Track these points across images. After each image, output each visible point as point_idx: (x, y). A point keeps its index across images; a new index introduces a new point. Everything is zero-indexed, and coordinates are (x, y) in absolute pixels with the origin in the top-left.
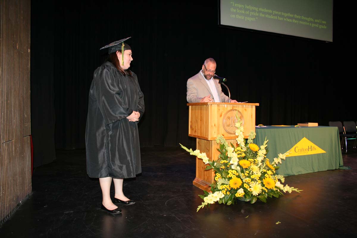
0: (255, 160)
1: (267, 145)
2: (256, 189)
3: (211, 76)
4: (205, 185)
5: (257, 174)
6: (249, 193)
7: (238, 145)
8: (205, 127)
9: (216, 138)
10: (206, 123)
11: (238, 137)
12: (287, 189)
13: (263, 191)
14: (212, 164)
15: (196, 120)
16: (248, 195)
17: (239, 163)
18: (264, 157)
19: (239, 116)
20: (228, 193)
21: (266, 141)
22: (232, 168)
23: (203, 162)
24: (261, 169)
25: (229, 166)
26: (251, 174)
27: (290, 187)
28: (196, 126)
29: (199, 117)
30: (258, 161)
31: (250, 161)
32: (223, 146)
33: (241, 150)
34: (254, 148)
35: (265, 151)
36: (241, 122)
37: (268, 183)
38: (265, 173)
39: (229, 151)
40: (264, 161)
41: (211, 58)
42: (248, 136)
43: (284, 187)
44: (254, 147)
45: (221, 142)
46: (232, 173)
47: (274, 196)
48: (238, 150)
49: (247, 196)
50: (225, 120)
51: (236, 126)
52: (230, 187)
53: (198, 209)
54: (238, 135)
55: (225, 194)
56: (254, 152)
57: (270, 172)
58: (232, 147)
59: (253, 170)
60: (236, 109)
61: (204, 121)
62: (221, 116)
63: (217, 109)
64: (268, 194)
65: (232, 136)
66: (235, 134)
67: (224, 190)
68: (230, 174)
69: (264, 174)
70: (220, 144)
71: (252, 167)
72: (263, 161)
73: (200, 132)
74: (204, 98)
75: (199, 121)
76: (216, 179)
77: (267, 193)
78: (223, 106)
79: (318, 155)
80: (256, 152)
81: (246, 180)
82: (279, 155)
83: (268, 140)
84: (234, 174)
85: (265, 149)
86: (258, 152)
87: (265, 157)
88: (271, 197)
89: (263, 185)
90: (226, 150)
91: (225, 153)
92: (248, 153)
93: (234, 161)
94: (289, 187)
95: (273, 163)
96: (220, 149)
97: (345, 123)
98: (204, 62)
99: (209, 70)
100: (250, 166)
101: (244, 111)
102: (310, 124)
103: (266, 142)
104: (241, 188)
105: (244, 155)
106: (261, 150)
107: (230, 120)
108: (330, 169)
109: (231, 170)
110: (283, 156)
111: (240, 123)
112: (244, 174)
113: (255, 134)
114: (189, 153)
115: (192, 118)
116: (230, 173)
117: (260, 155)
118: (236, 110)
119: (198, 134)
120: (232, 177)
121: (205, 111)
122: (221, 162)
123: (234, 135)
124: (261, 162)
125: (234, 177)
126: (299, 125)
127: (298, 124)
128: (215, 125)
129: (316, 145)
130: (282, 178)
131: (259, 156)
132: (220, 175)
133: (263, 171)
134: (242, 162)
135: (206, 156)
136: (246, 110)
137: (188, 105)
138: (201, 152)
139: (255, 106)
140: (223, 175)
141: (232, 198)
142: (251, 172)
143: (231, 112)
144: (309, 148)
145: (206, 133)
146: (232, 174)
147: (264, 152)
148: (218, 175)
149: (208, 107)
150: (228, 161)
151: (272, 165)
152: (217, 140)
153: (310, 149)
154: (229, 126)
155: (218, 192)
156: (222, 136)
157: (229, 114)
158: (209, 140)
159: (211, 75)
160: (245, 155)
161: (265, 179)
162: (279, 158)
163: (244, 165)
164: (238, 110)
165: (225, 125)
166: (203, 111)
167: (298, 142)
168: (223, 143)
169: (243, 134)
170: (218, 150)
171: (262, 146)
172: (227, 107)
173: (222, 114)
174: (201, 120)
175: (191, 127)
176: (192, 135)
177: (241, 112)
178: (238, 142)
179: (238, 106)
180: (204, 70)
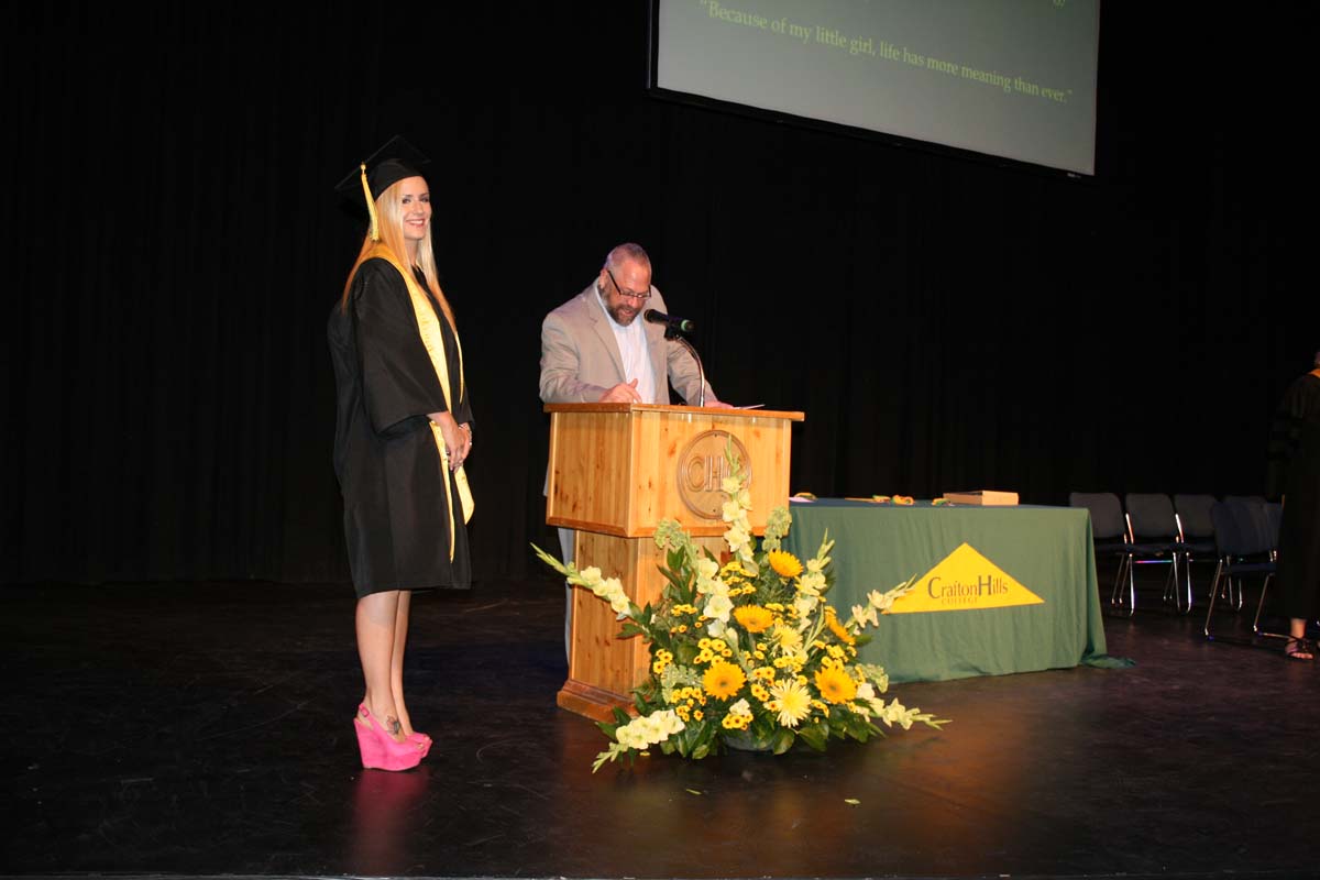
0: (789, 606)
1: (828, 559)
2: (791, 705)
4: (605, 701)
5: (794, 655)
6: (767, 716)
7: (728, 556)
8: (614, 489)
9: (656, 529)
10: (619, 476)
11: (729, 529)
12: (897, 713)
13: (816, 713)
14: (644, 617)
15: (580, 465)
16: (766, 725)
17: (735, 614)
18: (817, 600)
19: (734, 452)
20: (698, 715)
21: (827, 543)
22: (710, 633)
23: (613, 611)
24: (809, 640)
25: (701, 624)
26: (774, 654)
27: (907, 709)
28: (576, 489)
29: (592, 455)
30: (798, 612)
31: (773, 611)
32: (678, 559)
33: (742, 571)
34: (785, 568)
35: (823, 579)
36: (743, 475)
37: (833, 688)
38: (822, 652)
39: (701, 574)
40: (818, 613)
41: (632, 245)
42: (765, 528)
43: (884, 707)
44: (786, 563)
45: (674, 543)
46: (711, 648)
47: (853, 734)
48: (731, 573)
49: (760, 730)
50: (684, 470)
51: (724, 488)
52: (704, 693)
53: (597, 764)
54: (732, 522)
55: (687, 719)
56: (783, 581)
57: (837, 651)
58: (711, 561)
59: (779, 641)
60: (727, 428)
61: (611, 469)
62: (672, 452)
63: (661, 426)
64: (830, 726)
65: (708, 523)
66: (719, 517)
67: (686, 704)
68: (702, 653)
69: (816, 657)
70: (670, 549)
71: (776, 632)
72: (813, 615)
73: (595, 509)
75: (592, 466)
76: (656, 670)
77: (829, 721)
78: (680, 419)
79: (1015, 611)
80: (792, 581)
81: (758, 674)
82: (869, 595)
83: (832, 542)
84: (718, 653)
85: (823, 573)
86: (798, 583)
87: (824, 600)
88: (843, 737)
89: (815, 693)
90: (686, 570)
91: (685, 582)
92: (763, 583)
93: (717, 610)
94: (904, 708)
95: (849, 624)
96: (667, 568)
97: (1131, 499)
99: (627, 290)
100: (770, 625)
101: (753, 438)
102: (990, 498)
103: (825, 548)
104: (743, 700)
105: (749, 588)
106: (810, 577)
107: (702, 467)
108: (1060, 666)
109: (707, 640)
110: (884, 601)
111: (738, 477)
112: (751, 653)
113: (788, 518)
114: (565, 577)
115: (561, 458)
116: (705, 650)
117: (806, 592)
119: (585, 515)
120: (709, 662)
121: (615, 434)
122: (673, 611)
123: (715, 524)
124: (807, 617)
125: (717, 661)
126: (947, 497)
127: (945, 495)
128: (650, 484)
129: (1008, 572)
130: (879, 674)
131: (802, 594)
132: (671, 656)
133: (814, 647)
134: (745, 614)
135: (621, 589)
136: (757, 434)
137: (546, 410)
138: (604, 577)
139: (789, 423)
140: (681, 655)
141: (709, 735)
142: (776, 647)
143: (706, 440)
144: (980, 585)
145: (617, 509)
146: (711, 653)
147: (821, 582)
148: (665, 656)
149: (630, 418)
150: (696, 609)
151: (848, 629)
152: (658, 537)
153: (985, 589)
154: (698, 488)
155: (664, 713)
156: (676, 522)
157: (699, 449)
158: (628, 536)
159: (636, 308)
160: (754, 589)
161: (820, 672)
162: (870, 608)
163: (753, 623)
165: (686, 484)
166: (607, 432)
167: (942, 560)
168: (678, 548)
169: (749, 518)
170: (662, 570)
171: (813, 560)
172: (693, 420)
173: (675, 445)
174: (601, 465)
175: (556, 492)
176: (560, 519)
177: (743, 442)
178: (730, 544)
179: (731, 418)
180: (606, 285)
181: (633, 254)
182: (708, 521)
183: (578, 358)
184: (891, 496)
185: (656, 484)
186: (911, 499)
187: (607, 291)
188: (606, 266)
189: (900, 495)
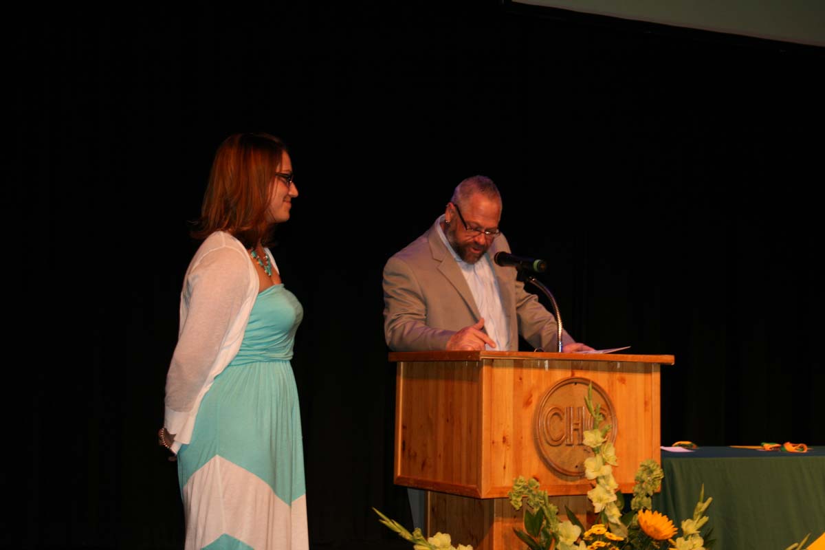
1: (705, 519)
3: (483, 250)
7: (594, 517)
8: (465, 444)
9: (509, 488)
10: (470, 432)
11: (594, 487)
15: (429, 419)
19: (596, 402)
21: (704, 502)
28: (425, 445)
29: (441, 410)
32: (537, 521)
33: (608, 534)
34: (657, 530)
35: (701, 541)
36: (607, 427)
39: (561, 539)
41: (481, 178)
42: (634, 485)
44: (656, 523)
45: (532, 504)
48: (596, 537)
50: (542, 421)
51: (586, 442)
54: (597, 479)
56: (654, 544)
58: (574, 524)
60: (588, 376)
61: (460, 422)
62: (528, 403)
63: (514, 374)
65: (569, 482)
66: (581, 473)
70: (527, 511)
73: (446, 468)
74: (464, 331)
75: (442, 422)
78: (535, 366)
83: (710, 499)
85: (700, 535)
86: (672, 546)
90: (546, 534)
91: (543, 548)
92: (632, 547)
96: (524, 531)
98: (451, 192)
99: (475, 226)
101: (618, 384)
103: (702, 506)
106: (686, 539)
107: (561, 419)
111: (601, 431)
113: (658, 472)
114: (412, 545)
115: (408, 412)
118: (585, 382)
119: (435, 474)
121: (465, 386)
123: (578, 482)
128: (504, 440)
136: (622, 380)
137: (392, 358)
138: (455, 543)
139: (658, 368)
143: (565, 389)
145: (469, 468)
147: (698, 544)
149: (480, 367)
152: (514, 498)
154: (557, 443)
156: (534, 480)
158: (483, 497)
159: (483, 246)
164: (593, 383)
165: (543, 439)
166: (456, 384)
168: (536, 510)
169: (614, 474)
170: (518, 534)
171: (689, 521)
172: (551, 367)
173: (531, 396)
174: (451, 420)
175: (403, 449)
176: (408, 479)
177: (607, 391)
178: (594, 504)
179: (592, 363)
180: (452, 220)
181: (483, 187)
182: (569, 478)
183: (425, 303)
184: (782, 442)
185: (511, 440)
186: (805, 446)
187: (453, 226)
188: (453, 199)
189: (791, 442)
